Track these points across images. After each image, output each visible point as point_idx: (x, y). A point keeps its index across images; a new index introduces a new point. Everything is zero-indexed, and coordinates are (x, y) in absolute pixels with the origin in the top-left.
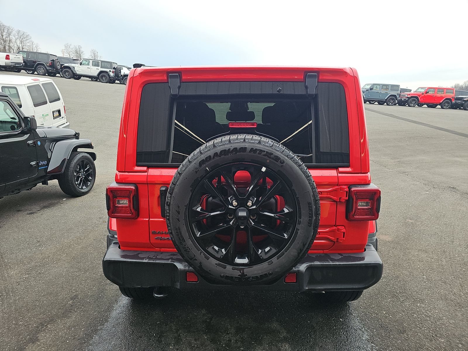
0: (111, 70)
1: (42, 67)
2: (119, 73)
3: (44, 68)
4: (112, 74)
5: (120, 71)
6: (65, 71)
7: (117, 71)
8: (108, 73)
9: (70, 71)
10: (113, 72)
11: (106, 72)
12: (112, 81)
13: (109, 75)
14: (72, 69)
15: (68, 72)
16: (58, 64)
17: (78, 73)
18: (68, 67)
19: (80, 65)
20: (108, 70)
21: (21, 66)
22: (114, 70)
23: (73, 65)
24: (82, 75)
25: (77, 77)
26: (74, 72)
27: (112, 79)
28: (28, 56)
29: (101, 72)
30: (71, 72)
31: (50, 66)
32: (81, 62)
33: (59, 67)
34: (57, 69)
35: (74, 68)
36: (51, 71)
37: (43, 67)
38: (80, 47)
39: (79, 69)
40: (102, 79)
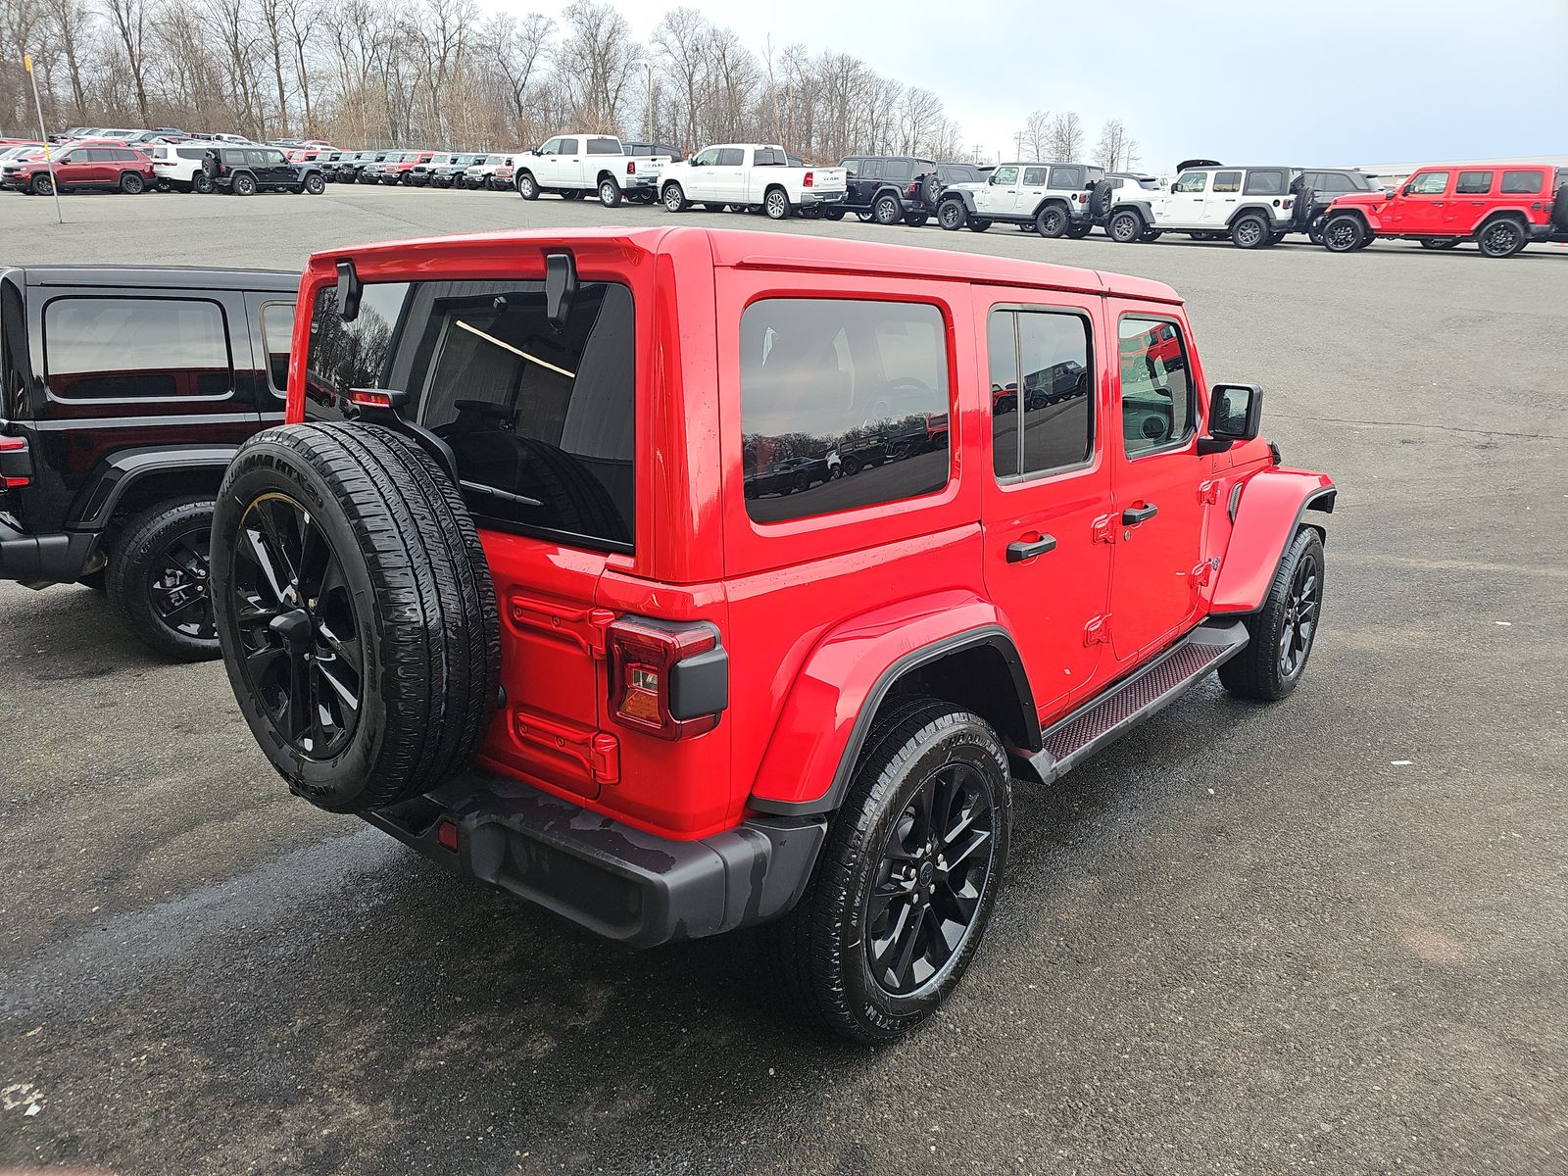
0: (1078, 193)
1: (889, 200)
2: (1105, 200)
3: (895, 203)
4: (1078, 207)
5: (1109, 193)
6: (947, 206)
7: (1098, 193)
8: (1068, 202)
9: (959, 206)
10: (1082, 200)
11: (1061, 201)
12: (1077, 230)
13: (1068, 211)
14: (966, 200)
15: (954, 208)
16: (935, 186)
17: (980, 210)
18: (956, 195)
19: (991, 185)
20: (1067, 194)
21: (837, 202)
22: (1089, 192)
23: (971, 186)
24: (991, 218)
25: (980, 223)
26: (970, 210)
27: (1078, 222)
28: (861, 170)
29: (1047, 202)
30: (961, 210)
31: (912, 196)
32: (993, 174)
33: (934, 197)
34: (928, 203)
35: (973, 196)
36: (911, 209)
37: (892, 199)
38: (1073, 119)
39: (986, 199)
40: (1046, 223)
